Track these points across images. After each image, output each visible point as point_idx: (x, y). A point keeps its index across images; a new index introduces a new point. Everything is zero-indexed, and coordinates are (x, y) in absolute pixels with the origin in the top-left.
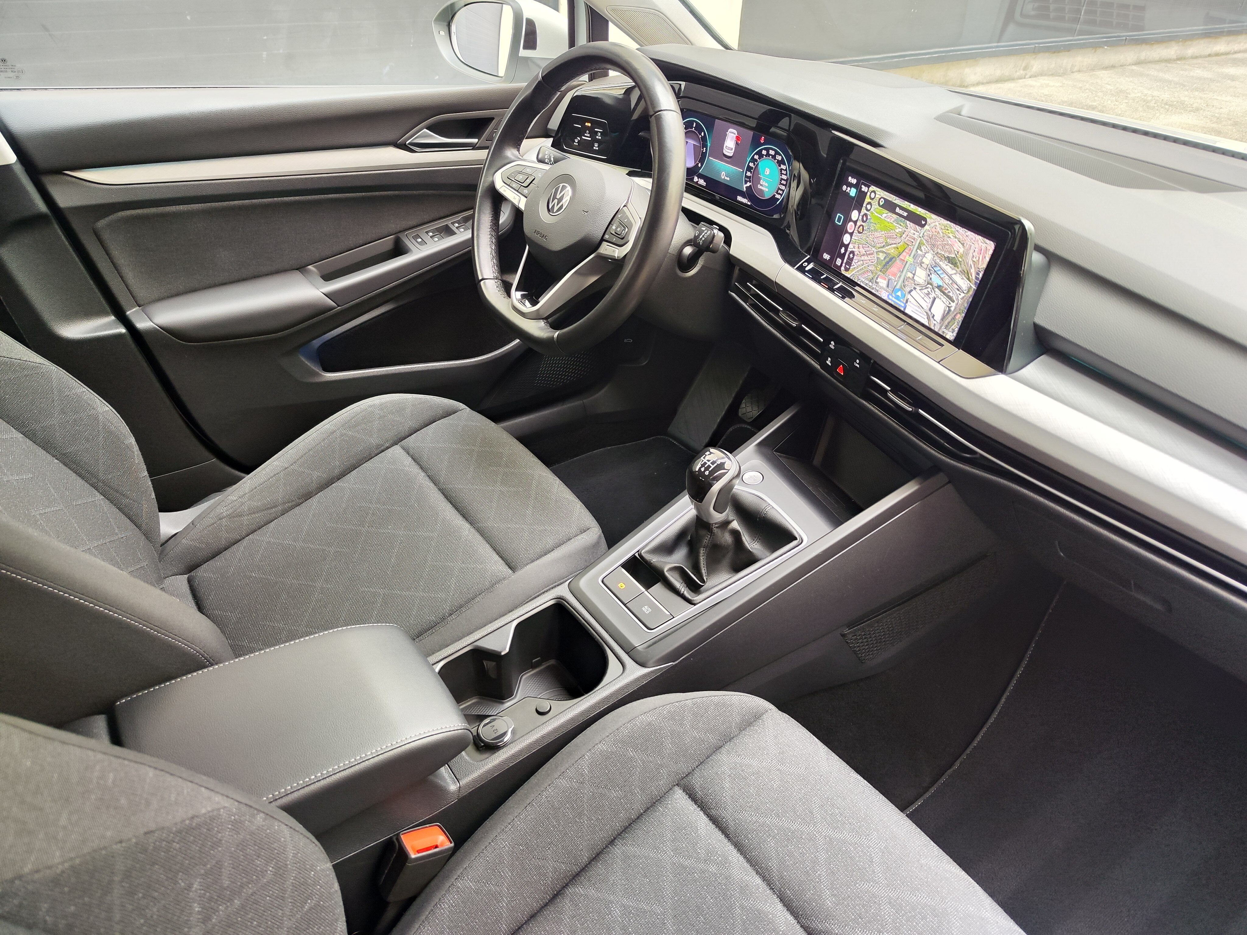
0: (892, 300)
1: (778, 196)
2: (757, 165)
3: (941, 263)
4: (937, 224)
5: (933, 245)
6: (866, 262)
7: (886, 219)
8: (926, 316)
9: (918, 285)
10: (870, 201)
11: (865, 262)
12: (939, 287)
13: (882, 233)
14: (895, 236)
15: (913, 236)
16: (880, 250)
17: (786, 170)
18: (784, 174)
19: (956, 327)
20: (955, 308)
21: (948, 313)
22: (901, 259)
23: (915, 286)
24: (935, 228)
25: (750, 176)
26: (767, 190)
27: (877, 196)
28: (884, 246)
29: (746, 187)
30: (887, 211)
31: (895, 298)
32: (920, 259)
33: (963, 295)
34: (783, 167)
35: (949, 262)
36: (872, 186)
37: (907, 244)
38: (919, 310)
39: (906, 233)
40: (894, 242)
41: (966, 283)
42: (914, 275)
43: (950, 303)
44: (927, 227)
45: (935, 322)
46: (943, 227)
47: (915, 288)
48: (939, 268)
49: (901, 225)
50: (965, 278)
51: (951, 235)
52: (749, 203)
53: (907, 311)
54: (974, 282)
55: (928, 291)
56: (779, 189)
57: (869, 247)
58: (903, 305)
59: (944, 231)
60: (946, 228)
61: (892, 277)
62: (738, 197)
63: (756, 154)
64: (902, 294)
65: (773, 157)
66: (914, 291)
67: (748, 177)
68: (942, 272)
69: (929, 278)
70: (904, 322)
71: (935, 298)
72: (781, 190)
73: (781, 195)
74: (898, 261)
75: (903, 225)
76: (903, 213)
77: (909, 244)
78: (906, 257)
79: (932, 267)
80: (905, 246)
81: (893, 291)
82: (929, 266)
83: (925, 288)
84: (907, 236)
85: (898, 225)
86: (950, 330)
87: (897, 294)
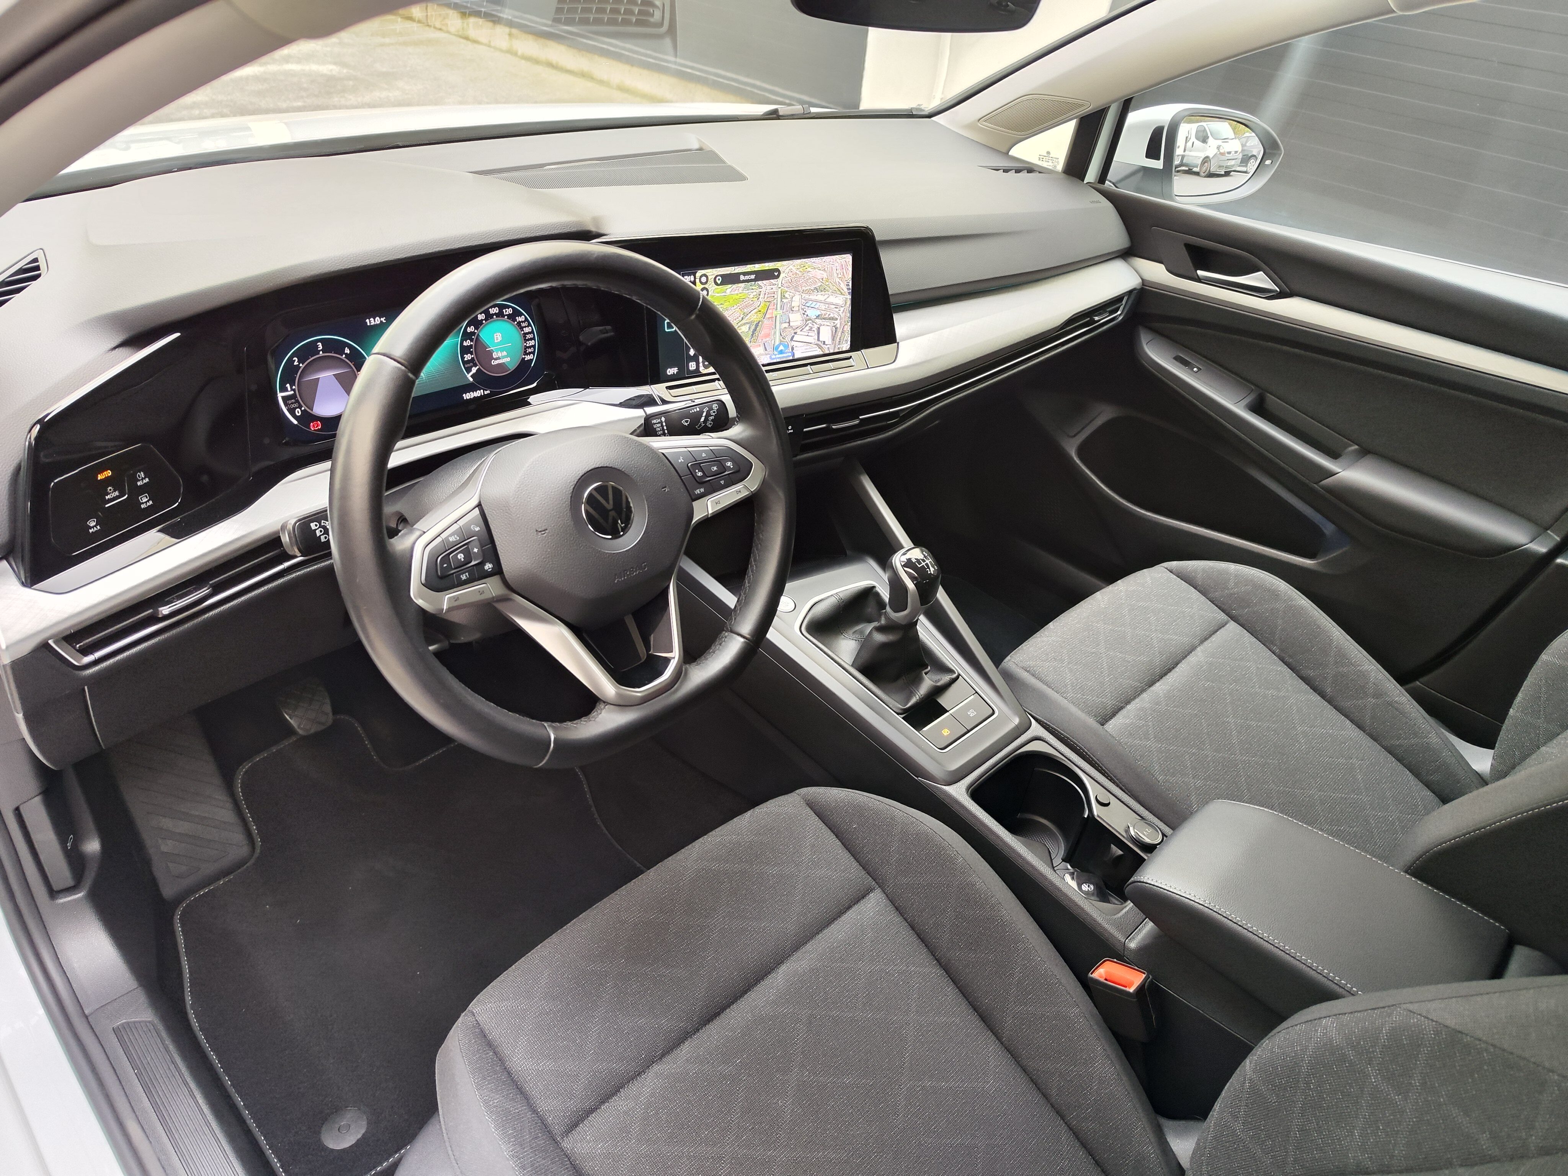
0: (778, 358)
1: (528, 358)
2: (477, 338)
3: (810, 297)
4: (791, 267)
5: (796, 287)
7: (731, 293)
8: (818, 348)
9: (797, 328)
10: (703, 286)
12: (818, 317)
13: (732, 309)
14: (751, 302)
15: (772, 290)
16: (739, 324)
17: (526, 319)
18: (525, 327)
19: (848, 337)
20: (841, 323)
21: (836, 331)
22: (769, 318)
23: (795, 331)
24: (791, 272)
25: (473, 359)
26: (508, 359)
27: (709, 278)
28: (741, 320)
30: (731, 285)
31: (778, 354)
32: (788, 306)
33: (842, 309)
34: (519, 319)
35: (818, 292)
36: (699, 271)
37: (769, 302)
38: (808, 347)
39: (762, 293)
40: (753, 308)
41: (841, 298)
42: (789, 323)
43: (834, 323)
44: (782, 275)
45: (828, 346)
46: (799, 267)
47: (795, 333)
48: (811, 302)
49: (752, 289)
50: (838, 295)
51: (809, 269)
52: (488, 392)
53: (796, 357)
54: (847, 293)
55: (809, 327)
56: (526, 348)
58: (790, 354)
59: (801, 269)
60: (802, 266)
61: (767, 339)
62: (464, 395)
63: (468, 325)
64: (784, 347)
65: (497, 315)
66: (796, 335)
67: (468, 362)
68: (815, 303)
69: (805, 316)
70: (805, 365)
71: (819, 328)
72: (530, 347)
73: (533, 353)
74: (766, 321)
75: (756, 288)
76: (750, 277)
77: (770, 300)
78: (772, 313)
79: (804, 306)
80: (768, 304)
81: (773, 350)
82: (800, 307)
83: (806, 326)
84: (765, 294)
85: (749, 291)
86: (844, 342)
87: (780, 349)
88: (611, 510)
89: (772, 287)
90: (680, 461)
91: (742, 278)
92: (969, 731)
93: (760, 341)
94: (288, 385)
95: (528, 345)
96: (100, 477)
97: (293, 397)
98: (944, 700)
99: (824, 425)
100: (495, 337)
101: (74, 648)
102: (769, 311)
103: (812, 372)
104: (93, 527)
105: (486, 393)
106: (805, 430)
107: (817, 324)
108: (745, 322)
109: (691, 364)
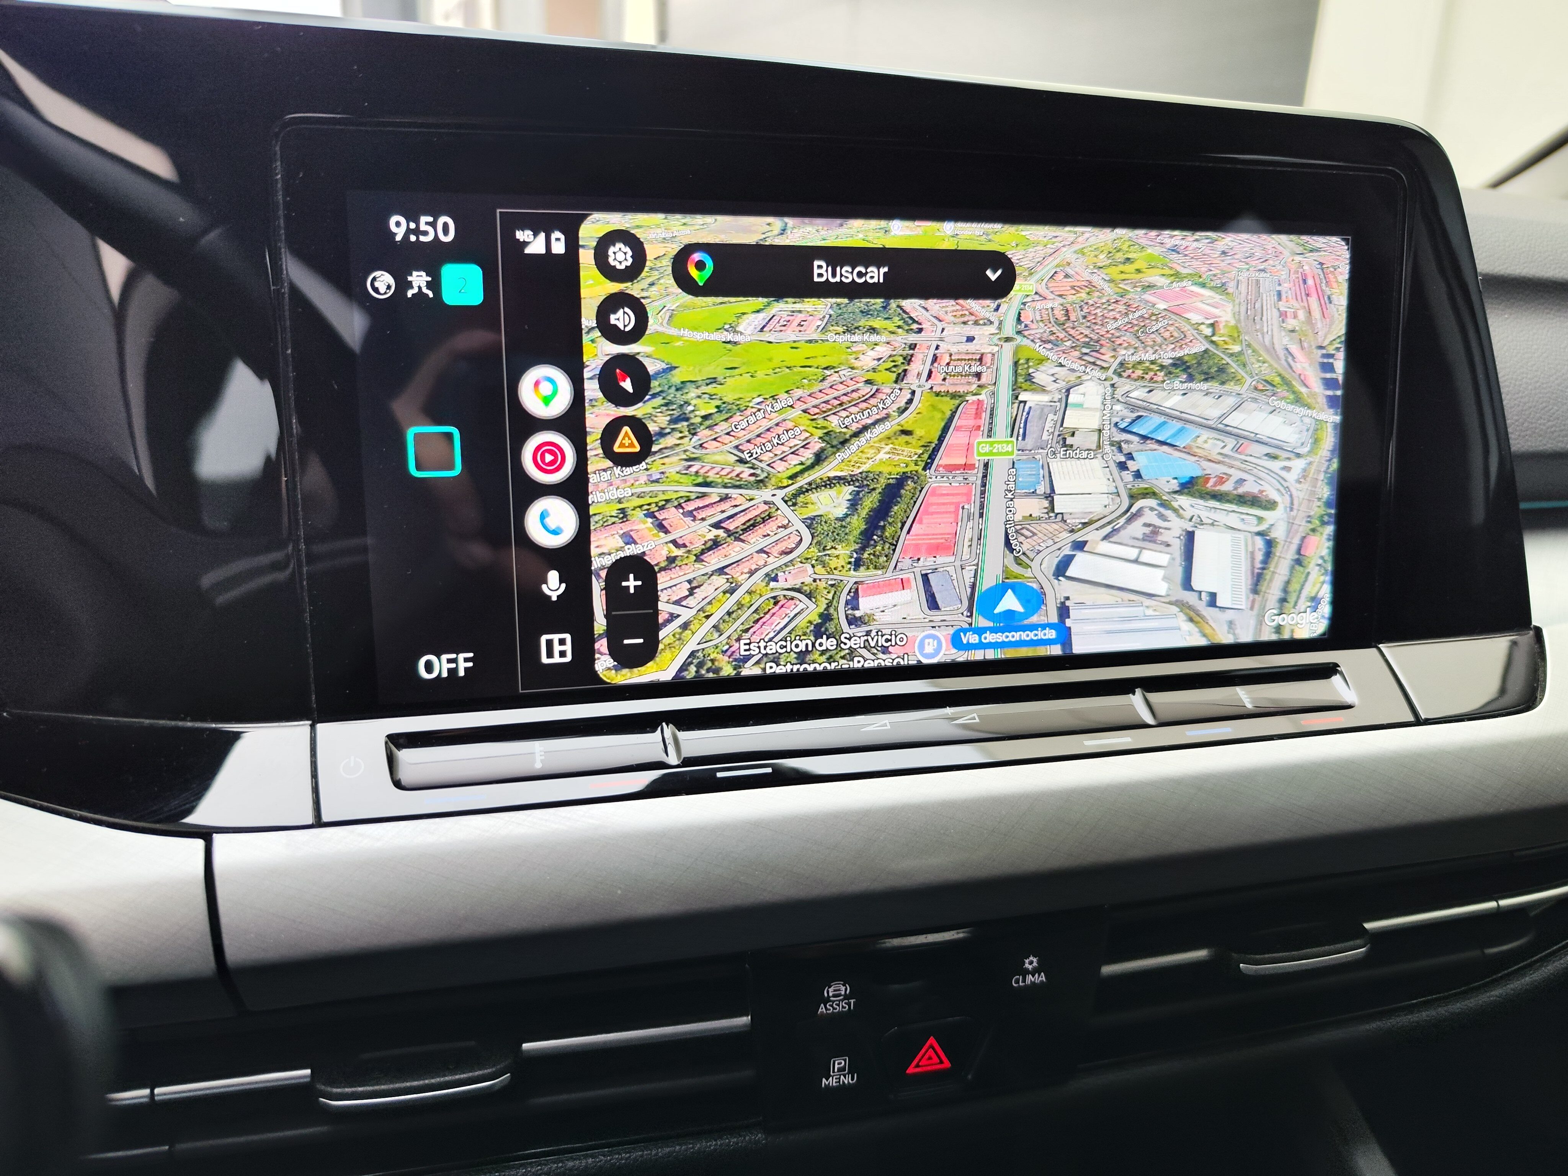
0: (990, 645)
3: (1157, 397)
4: (1068, 255)
5: (1086, 345)
6: (745, 567)
7: (766, 336)
8: (1182, 617)
9: (1085, 525)
10: (615, 287)
11: (734, 572)
12: (1189, 486)
14: (866, 390)
15: (971, 347)
16: (802, 482)
19: (1320, 583)
20: (1291, 524)
21: (1268, 555)
22: (951, 468)
23: (1079, 537)
24: (1067, 276)
27: (651, 252)
28: (819, 458)
30: (761, 301)
31: (993, 630)
32: (1049, 425)
35: (1191, 378)
36: (596, 216)
37: (954, 396)
38: (1138, 611)
39: (919, 355)
40: (875, 414)
41: (1295, 419)
42: (1050, 497)
43: (1260, 520)
44: (1021, 287)
45: (1229, 615)
47: (1080, 546)
48: (1158, 419)
49: (873, 330)
51: (1153, 277)
53: (1079, 648)
54: (1322, 401)
55: (1146, 525)
57: (725, 498)
58: (1051, 634)
59: (1114, 272)
60: (1120, 257)
61: (940, 560)
66: (1080, 556)
68: (1178, 425)
69: (1128, 476)
70: (1124, 687)
71: (1190, 537)
74: (934, 480)
75: (889, 325)
76: (860, 275)
77: (962, 389)
78: (969, 448)
79: (1124, 430)
80: (948, 404)
81: (970, 609)
82: (1106, 433)
83: (1129, 521)
84: (935, 359)
85: (856, 338)
86: (1303, 604)
87: (1000, 609)
89: (970, 330)
91: (821, 271)
93: (906, 563)
99: (1201, 954)
102: (954, 438)
103: (1150, 720)
106: (1108, 970)
107: (1180, 516)
108: (832, 474)
109: (549, 643)
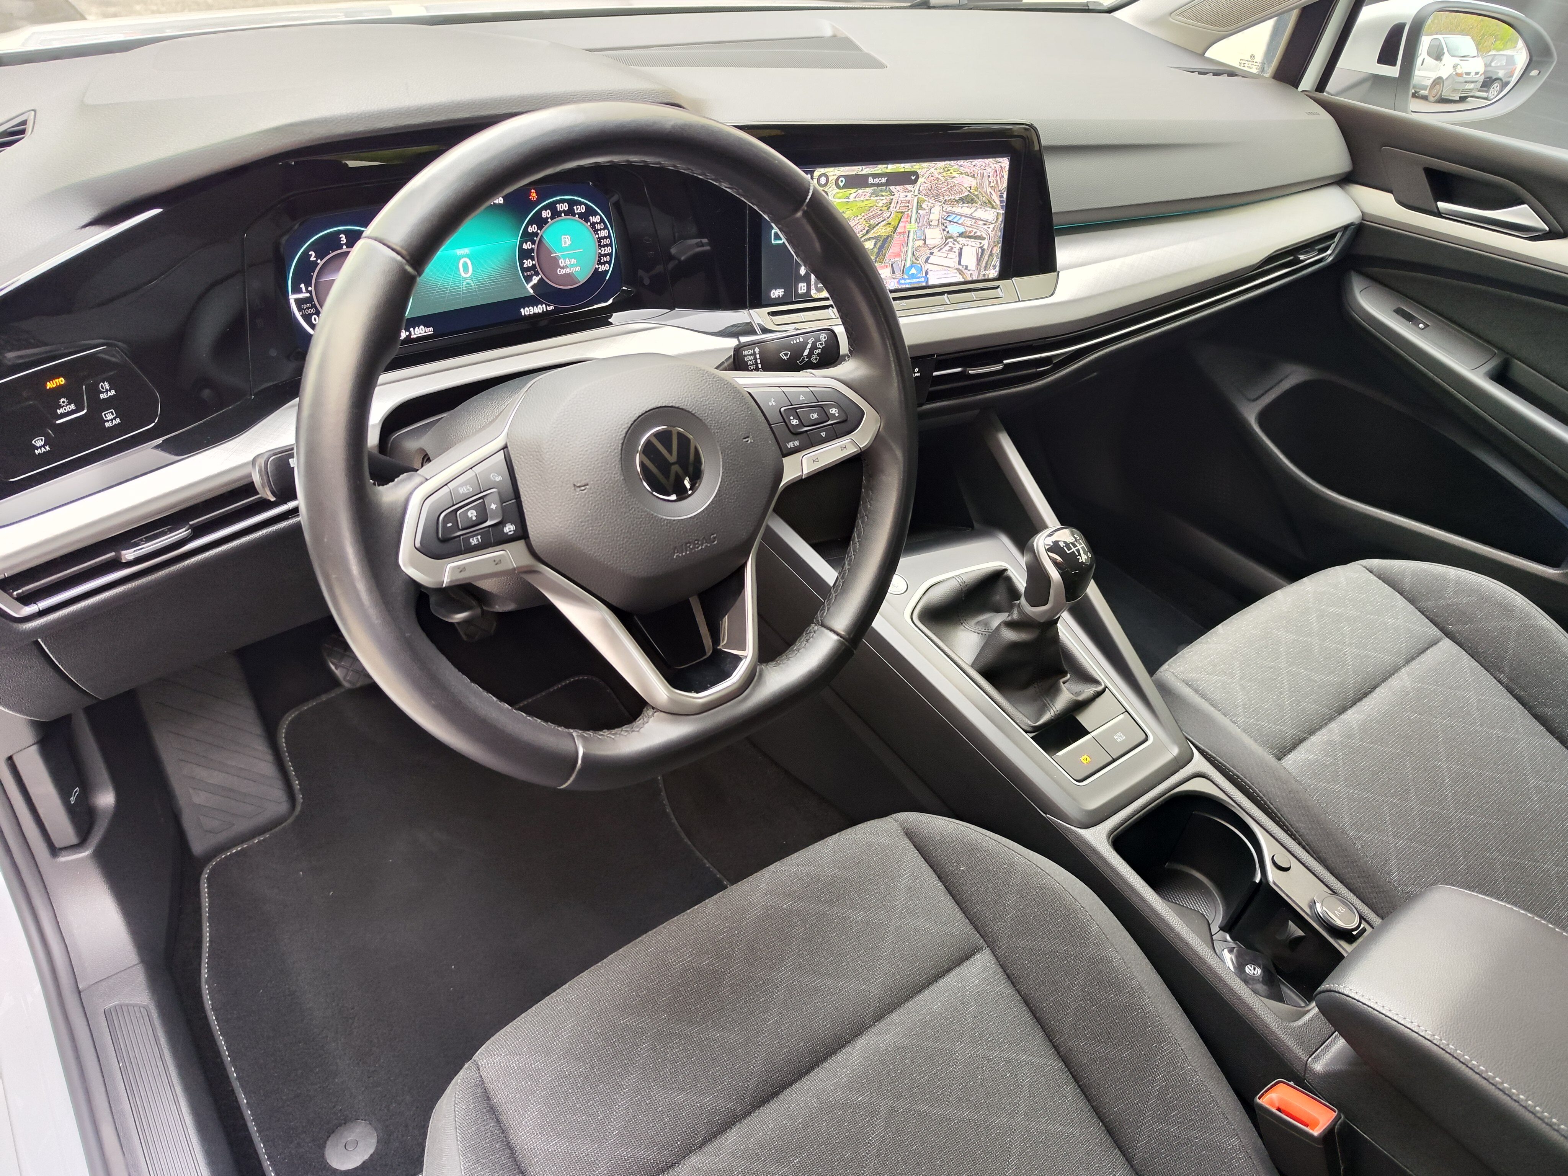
0: (908, 283)
1: (602, 268)
2: (540, 240)
3: (953, 209)
4: (932, 170)
5: (936, 196)
7: (857, 199)
8: (958, 273)
9: (933, 248)
12: (962, 235)
13: (858, 218)
14: (880, 212)
15: (906, 199)
16: (865, 237)
17: (602, 221)
18: (601, 230)
19: (996, 262)
20: (989, 244)
21: (982, 254)
22: (900, 233)
23: (932, 251)
24: (932, 176)
25: (534, 265)
26: (578, 269)
27: (830, 178)
28: (867, 232)
29: (532, 287)
30: (855, 190)
31: (908, 279)
33: (992, 226)
34: (595, 219)
35: (964, 203)
36: (818, 170)
37: (902, 212)
38: (946, 272)
39: (893, 201)
40: (881, 219)
41: (992, 213)
42: (925, 240)
43: (980, 243)
44: (921, 180)
45: (971, 272)
46: (942, 171)
47: (932, 254)
48: (954, 216)
49: (882, 196)
50: (988, 209)
51: (955, 174)
52: (552, 308)
53: (931, 283)
54: (999, 207)
55: (950, 247)
56: (601, 255)
58: (923, 279)
59: (944, 174)
60: (946, 169)
61: (896, 259)
62: (522, 310)
63: (530, 223)
64: (917, 270)
65: (567, 213)
66: (932, 256)
67: (528, 269)
68: (959, 217)
69: (945, 233)
70: (941, 294)
71: (961, 249)
72: (605, 255)
73: (609, 263)
74: (895, 236)
75: (887, 194)
76: (880, 180)
77: (904, 211)
78: (905, 227)
79: (945, 220)
80: (900, 215)
81: (903, 273)
82: (940, 221)
83: (945, 246)
84: (897, 203)
85: (878, 198)
86: (991, 268)
87: (911, 272)
88: (674, 464)
89: (906, 194)
90: (770, 404)
91: (871, 180)
92: (1114, 761)
93: (887, 261)
94: (302, 286)
95: (603, 253)
96: (49, 385)
97: (309, 300)
98: (1085, 719)
99: (959, 370)
100: (563, 240)
101: (11, 595)
102: (901, 224)
103: (949, 303)
104: (40, 447)
105: (549, 308)
106: (935, 374)
107: (959, 244)
108: (870, 236)
109: (801, 287)
